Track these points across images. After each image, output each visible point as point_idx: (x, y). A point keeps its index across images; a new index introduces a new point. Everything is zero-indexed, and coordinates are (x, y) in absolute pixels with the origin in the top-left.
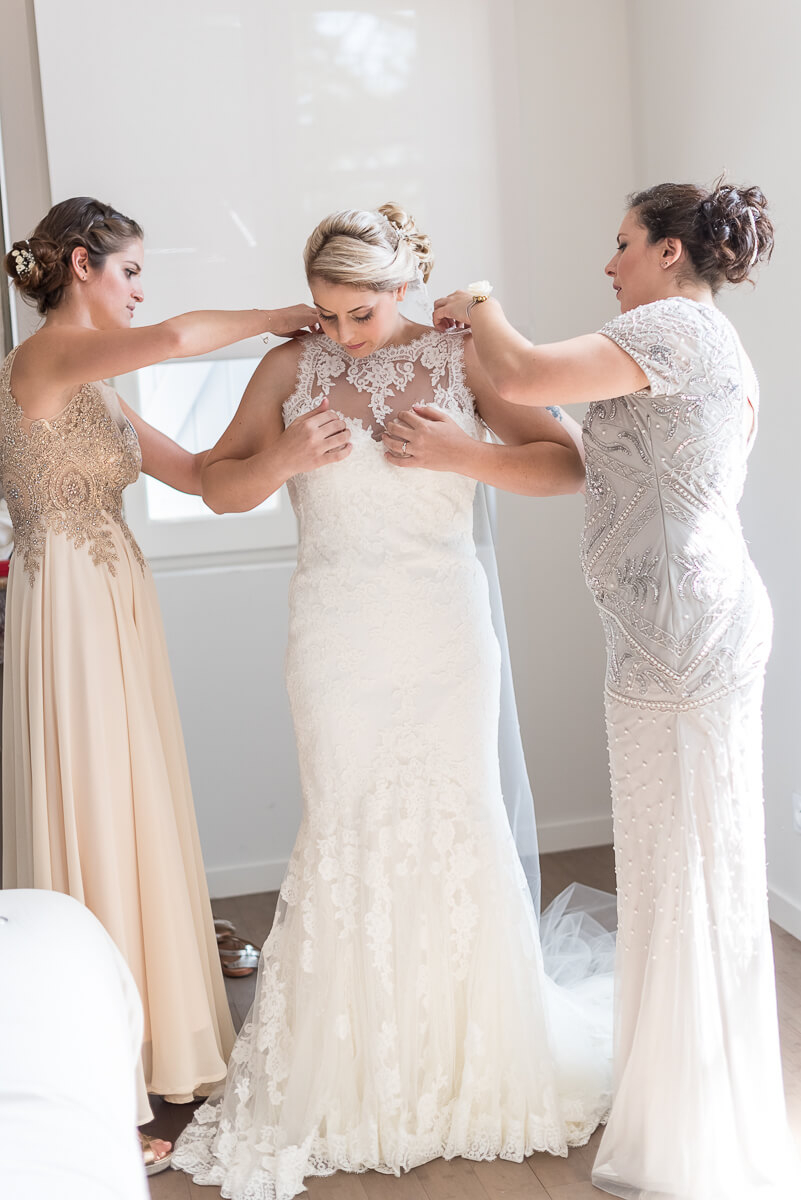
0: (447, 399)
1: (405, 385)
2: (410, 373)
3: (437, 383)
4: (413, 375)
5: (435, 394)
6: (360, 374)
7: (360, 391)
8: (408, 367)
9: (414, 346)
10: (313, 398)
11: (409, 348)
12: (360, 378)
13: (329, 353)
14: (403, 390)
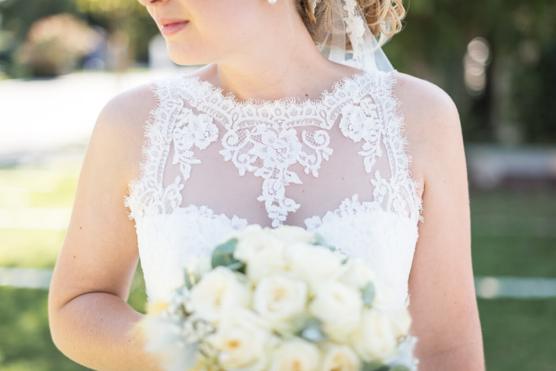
0: (391, 196)
1: (318, 166)
2: (324, 148)
3: (374, 169)
4: (330, 151)
5: (374, 187)
6: (242, 146)
7: (242, 173)
8: (322, 138)
9: (325, 102)
10: (164, 187)
11: (319, 106)
12: (242, 151)
13: (196, 112)
14: (316, 174)
